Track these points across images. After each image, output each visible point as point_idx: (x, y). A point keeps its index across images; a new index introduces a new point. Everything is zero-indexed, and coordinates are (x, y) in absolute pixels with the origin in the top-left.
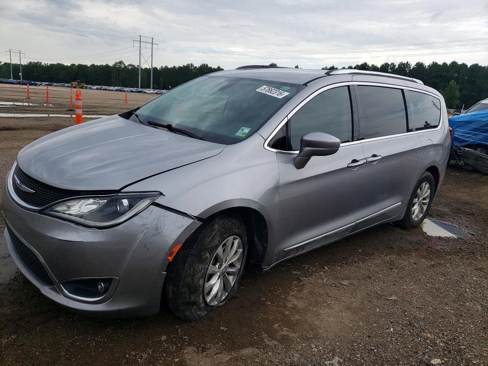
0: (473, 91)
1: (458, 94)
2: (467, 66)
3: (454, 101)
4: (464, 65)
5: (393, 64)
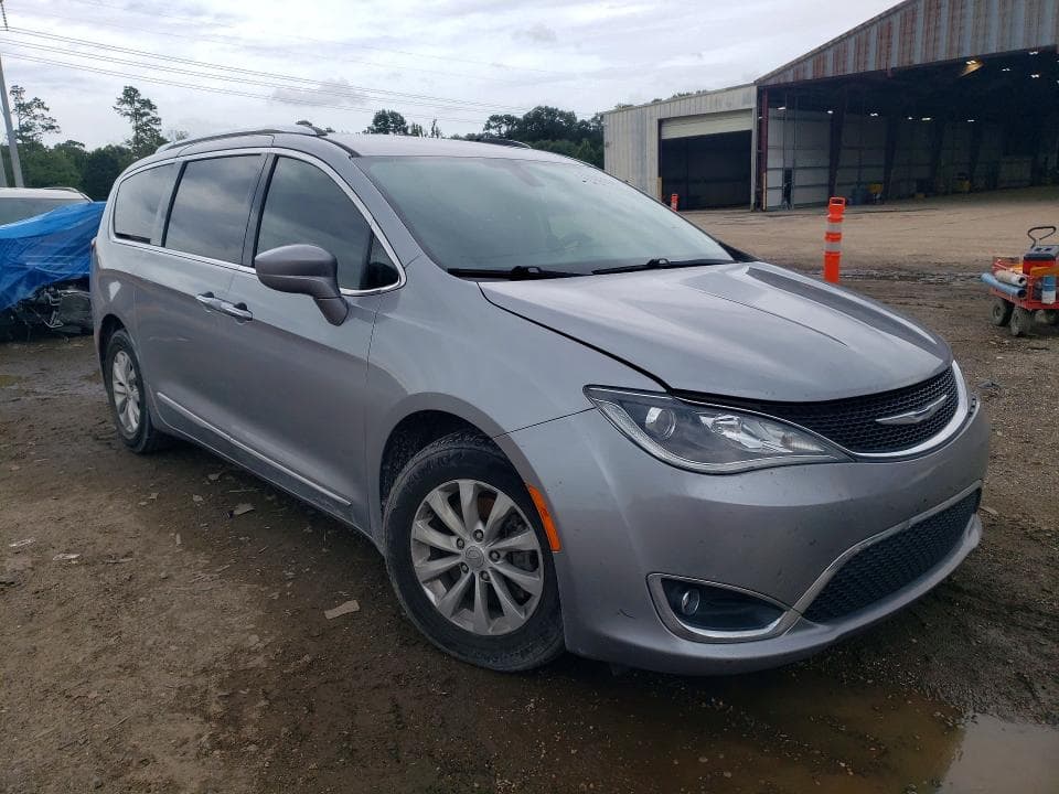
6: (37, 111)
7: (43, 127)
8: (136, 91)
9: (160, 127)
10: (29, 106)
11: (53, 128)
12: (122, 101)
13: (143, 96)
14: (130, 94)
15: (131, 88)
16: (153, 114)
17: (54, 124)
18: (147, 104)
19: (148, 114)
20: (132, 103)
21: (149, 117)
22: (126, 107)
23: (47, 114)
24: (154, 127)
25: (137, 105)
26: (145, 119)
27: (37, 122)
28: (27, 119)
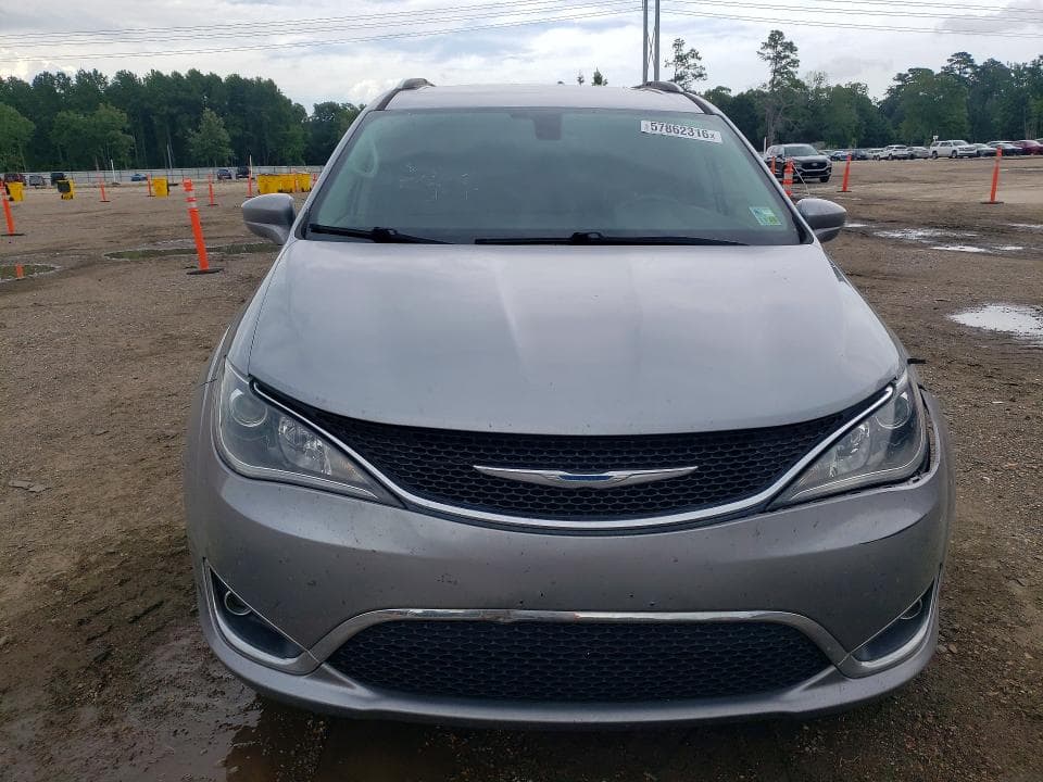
0: (247, 129)
1: (225, 136)
2: (219, 79)
3: (223, 152)
4: (214, 79)
5: (63, 75)
6: (691, 61)
7: (694, 75)
8: (780, 34)
9: (798, 69)
10: (685, 57)
11: (701, 75)
12: (766, 46)
13: (787, 40)
14: (776, 37)
15: (777, 32)
16: (793, 56)
17: (703, 72)
18: (790, 47)
19: (788, 57)
20: (774, 47)
21: (789, 60)
22: (770, 52)
23: (699, 63)
24: (791, 69)
25: (779, 48)
26: (784, 62)
27: (690, 71)
28: (682, 69)
